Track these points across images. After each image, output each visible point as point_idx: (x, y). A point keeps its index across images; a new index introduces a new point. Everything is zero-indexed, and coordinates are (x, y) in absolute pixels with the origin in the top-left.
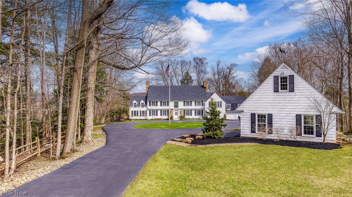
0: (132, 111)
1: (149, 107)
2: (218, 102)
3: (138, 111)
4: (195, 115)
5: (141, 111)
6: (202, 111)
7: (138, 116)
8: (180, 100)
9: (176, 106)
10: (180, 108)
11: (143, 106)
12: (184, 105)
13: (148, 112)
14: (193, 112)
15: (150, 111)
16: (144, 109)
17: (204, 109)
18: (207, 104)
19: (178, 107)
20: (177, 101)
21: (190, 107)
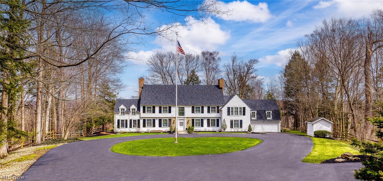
1: (143, 115)
2: (241, 108)
4: (208, 126)
5: (131, 120)
6: (218, 120)
8: (187, 105)
9: (182, 113)
10: (186, 116)
12: (193, 112)
13: (141, 122)
14: (205, 122)
15: (144, 120)
16: (136, 117)
17: (220, 118)
18: (224, 110)
19: (184, 115)
20: (183, 107)
21: (200, 115)
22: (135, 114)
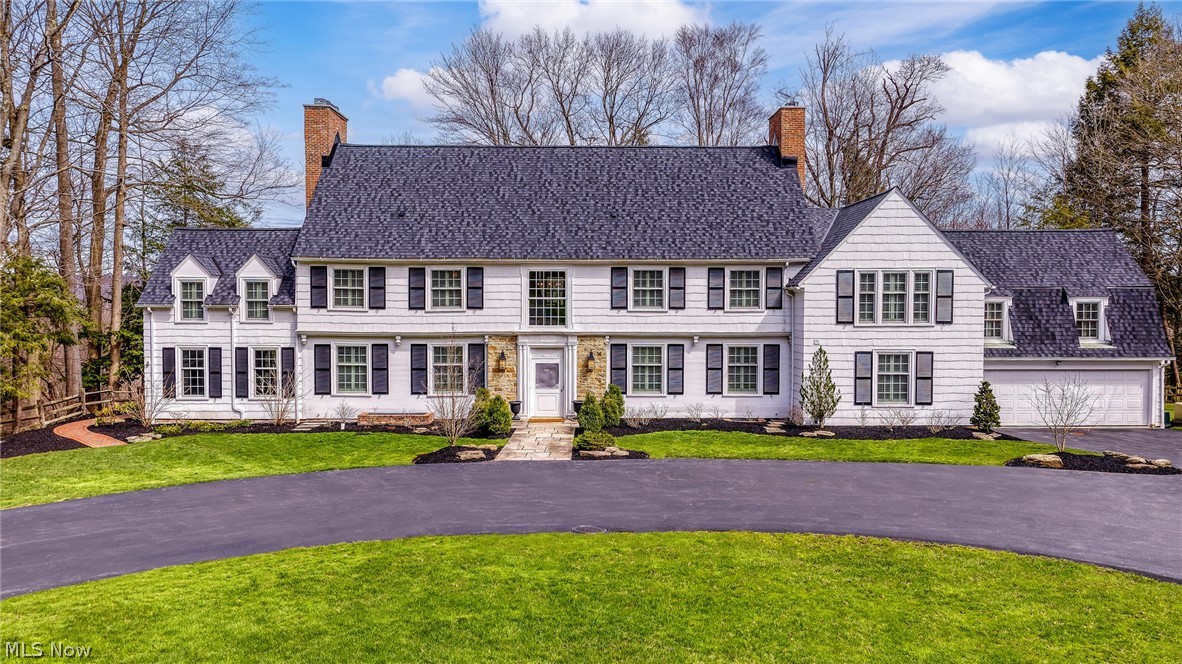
0: (168, 354)
1: (312, 320)
2: (922, 277)
3: (216, 353)
4: (713, 390)
5: (241, 353)
6: (773, 352)
7: (216, 393)
8: (582, 256)
9: (547, 306)
10: (578, 329)
11: (260, 309)
12: (618, 305)
13: (305, 360)
14: (695, 361)
15: (322, 352)
16: (274, 334)
17: (787, 337)
18: (818, 288)
19: (563, 322)
20: (559, 269)
21: (665, 319)
22: (266, 315)
